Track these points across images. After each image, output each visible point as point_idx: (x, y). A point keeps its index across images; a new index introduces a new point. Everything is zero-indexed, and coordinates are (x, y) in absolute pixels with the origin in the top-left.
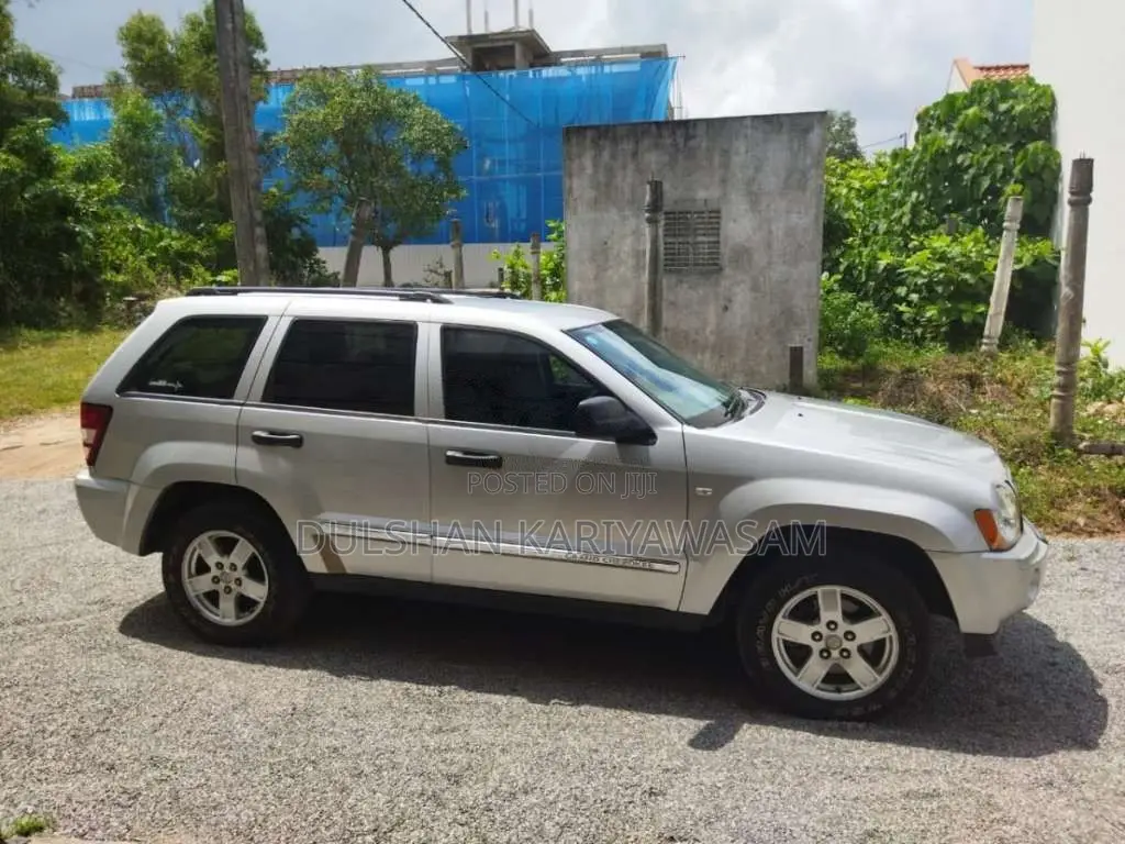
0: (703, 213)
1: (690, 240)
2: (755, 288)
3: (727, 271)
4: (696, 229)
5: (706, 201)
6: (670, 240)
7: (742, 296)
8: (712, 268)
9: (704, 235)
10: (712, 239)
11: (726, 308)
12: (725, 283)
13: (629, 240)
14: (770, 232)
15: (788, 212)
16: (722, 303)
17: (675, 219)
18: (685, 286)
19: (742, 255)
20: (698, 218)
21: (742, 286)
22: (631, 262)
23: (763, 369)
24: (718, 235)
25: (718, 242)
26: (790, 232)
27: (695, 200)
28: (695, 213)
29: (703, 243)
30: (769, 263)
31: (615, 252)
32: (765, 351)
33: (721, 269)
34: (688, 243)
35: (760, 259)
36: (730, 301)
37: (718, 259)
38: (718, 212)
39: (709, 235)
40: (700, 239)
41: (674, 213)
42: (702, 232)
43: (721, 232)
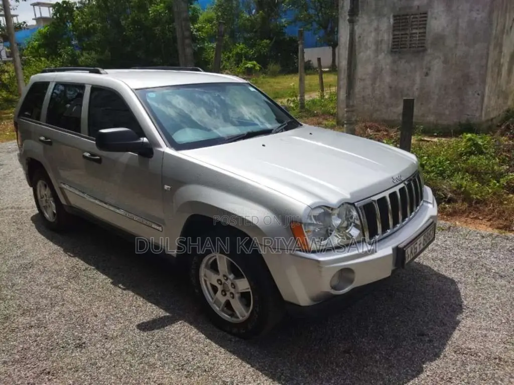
0: (416, 14)
1: (408, 32)
2: (446, 62)
3: (429, 51)
4: (412, 25)
5: (418, 7)
6: (396, 33)
7: (437, 66)
8: (420, 50)
9: (417, 29)
10: (421, 31)
11: (427, 74)
12: (427, 58)
13: (373, 34)
14: (458, 24)
15: (471, 10)
16: (425, 70)
17: (399, 19)
18: (403, 61)
19: (440, 39)
20: (413, 18)
21: (437, 60)
22: (373, 47)
23: (447, 112)
24: (425, 28)
25: (425, 33)
26: (471, 23)
27: (411, 8)
28: (412, 15)
29: (416, 33)
30: (456, 45)
31: (365, 42)
32: (449, 101)
33: (425, 50)
34: (406, 34)
35: (450, 42)
36: (430, 69)
37: (424, 43)
38: (426, 13)
39: (420, 28)
40: (414, 31)
41: (399, 16)
42: (416, 27)
43: (428, 26)
